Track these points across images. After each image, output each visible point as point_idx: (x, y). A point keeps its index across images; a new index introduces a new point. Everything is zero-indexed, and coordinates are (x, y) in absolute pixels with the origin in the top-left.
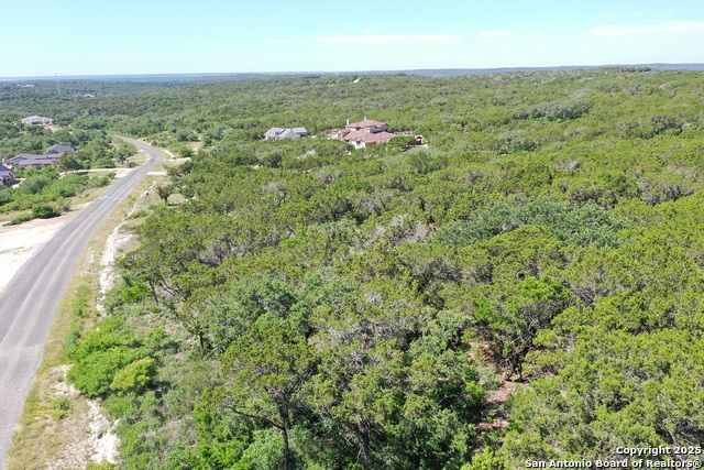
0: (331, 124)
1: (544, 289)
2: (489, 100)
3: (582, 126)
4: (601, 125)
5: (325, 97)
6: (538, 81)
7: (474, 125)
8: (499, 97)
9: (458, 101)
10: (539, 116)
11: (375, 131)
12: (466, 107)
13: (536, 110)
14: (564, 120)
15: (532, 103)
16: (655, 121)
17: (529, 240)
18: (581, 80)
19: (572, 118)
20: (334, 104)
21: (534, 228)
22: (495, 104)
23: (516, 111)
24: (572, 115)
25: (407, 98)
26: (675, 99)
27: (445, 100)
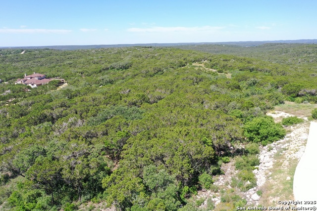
0: (15, 76)
1: (123, 134)
2: (91, 61)
3: (130, 72)
4: (137, 72)
5: (7, 61)
6: (110, 52)
7: (87, 74)
8: (95, 60)
9: (77, 62)
10: (113, 68)
11: (40, 79)
12: (82, 65)
13: (111, 66)
14: (123, 70)
15: (109, 62)
16: (154, 69)
17: (117, 121)
18: (127, 52)
19: (126, 69)
20: (13, 65)
21: (118, 117)
22: (94, 63)
23: (103, 66)
24: (126, 67)
25: (52, 61)
26: (160, 60)
27: (71, 62)
